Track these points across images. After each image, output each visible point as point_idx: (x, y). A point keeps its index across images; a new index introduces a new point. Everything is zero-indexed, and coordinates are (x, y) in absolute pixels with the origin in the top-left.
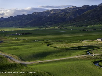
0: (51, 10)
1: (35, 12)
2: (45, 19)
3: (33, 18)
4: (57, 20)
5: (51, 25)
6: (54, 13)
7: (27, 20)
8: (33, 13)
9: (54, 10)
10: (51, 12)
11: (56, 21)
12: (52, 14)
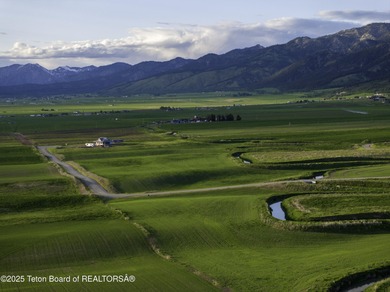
0: (361, 30)
1: (299, 38)
2: (333, 62)
3: (290, 60)
4: (379, 68)
5: (350, 86)
6: (373, 39)
7: (267, 69)
8: (292, 42)
9: (374, 28)
10: (361, 34)
11: (375, 70)
12: (362, 44)
